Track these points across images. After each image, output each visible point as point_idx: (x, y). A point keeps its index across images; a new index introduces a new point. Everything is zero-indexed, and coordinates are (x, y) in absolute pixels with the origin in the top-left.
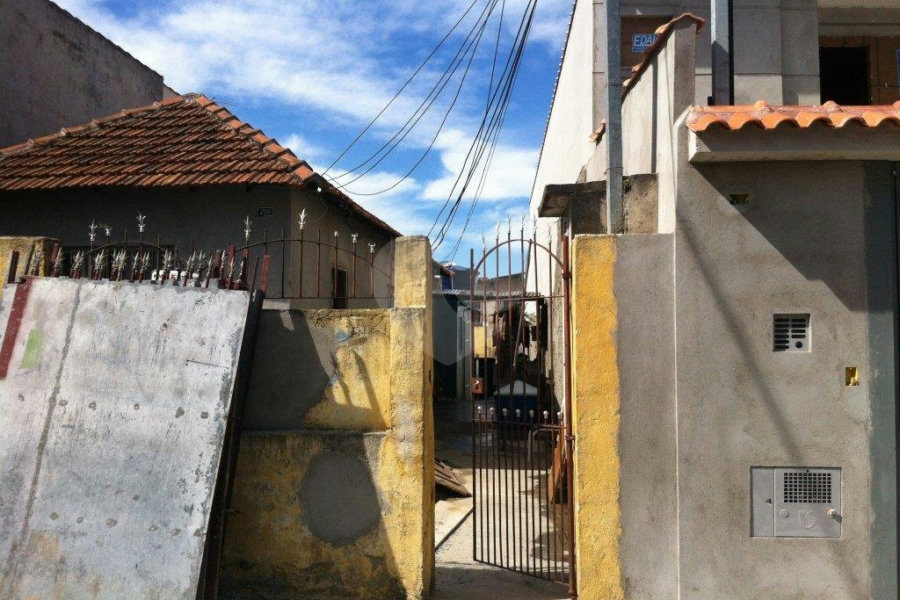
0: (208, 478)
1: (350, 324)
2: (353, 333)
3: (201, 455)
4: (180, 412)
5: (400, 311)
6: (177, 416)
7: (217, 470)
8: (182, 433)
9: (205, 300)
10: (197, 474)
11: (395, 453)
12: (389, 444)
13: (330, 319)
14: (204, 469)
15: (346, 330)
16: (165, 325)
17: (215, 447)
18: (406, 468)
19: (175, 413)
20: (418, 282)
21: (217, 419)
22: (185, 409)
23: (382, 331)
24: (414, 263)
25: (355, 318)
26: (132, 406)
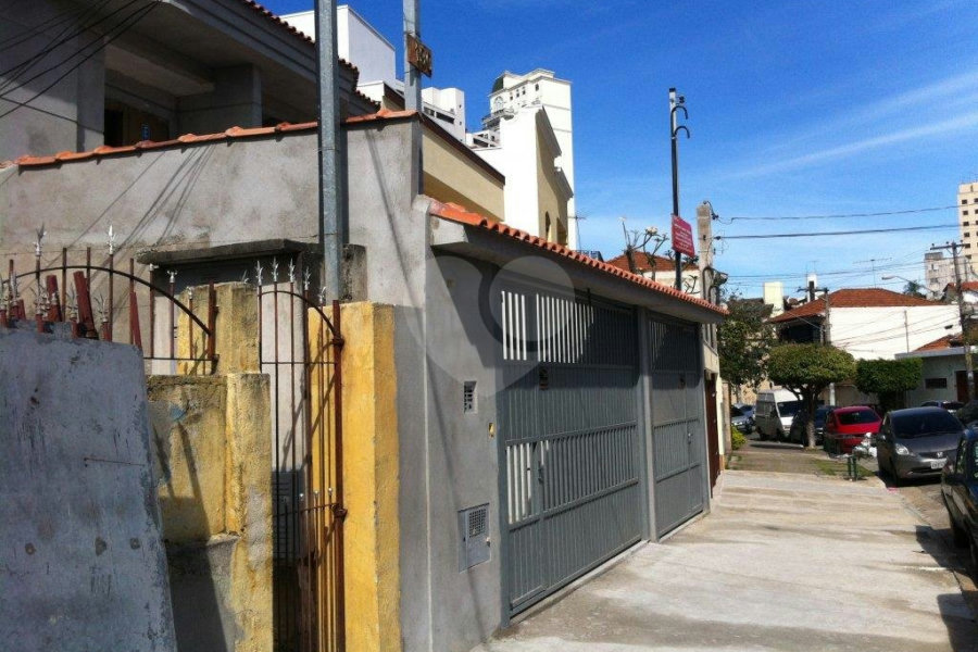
0: (165, 640)
1: (184, 395)
2: (188, 408)
3: (147, 607)
4: (101, 546)
5: (250, 378)
6: (98, 553)
7: (172, 622)
8: (113, 577)
9: (85, 358)
10: (150, 637)
11: (246, 560)
12: (240, 549)
13: (162, 389)
14: (157, 627)
15: (180, 404)
16: (33, 400)
17: (160, 590)
18: (258, 577)
19: (93, 549)
20: (251, 343)
21: (152, 546)
22: (108, 540)
23: (216, 403)
24: (248, 318)
25: (189, 386)
26: (21, 550)
